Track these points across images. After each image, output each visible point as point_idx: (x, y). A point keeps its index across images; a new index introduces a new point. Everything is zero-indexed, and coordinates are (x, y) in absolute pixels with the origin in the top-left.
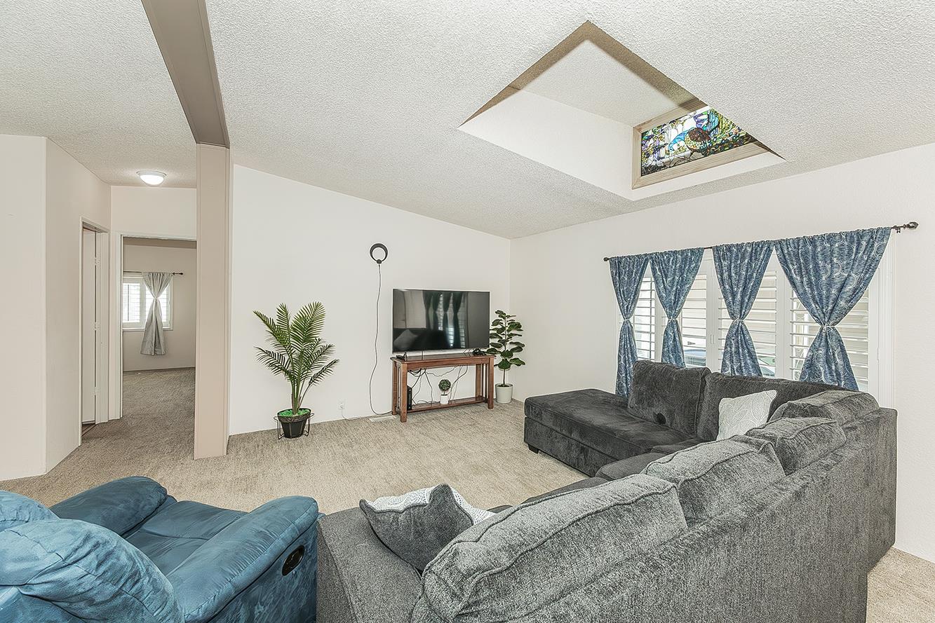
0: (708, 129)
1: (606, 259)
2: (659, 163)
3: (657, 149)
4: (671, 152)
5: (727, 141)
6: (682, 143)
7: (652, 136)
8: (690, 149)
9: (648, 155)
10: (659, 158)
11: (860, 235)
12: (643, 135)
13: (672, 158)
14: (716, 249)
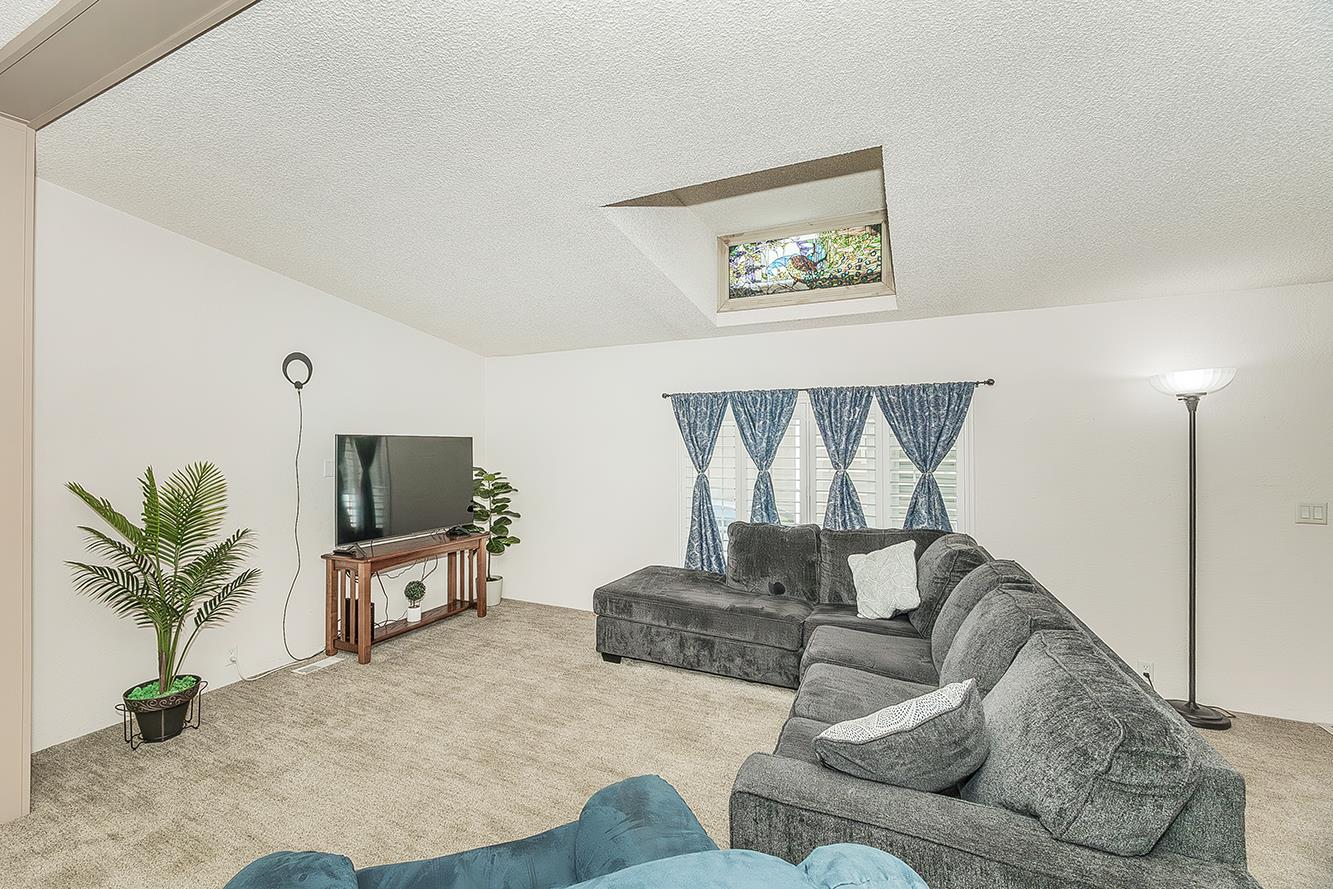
0: (814, 259)
1: (665, 396)
2: (753, 286)
3: (751, 270)
4: (770, 277)
5: (836, 277)
6: (783, 269)
7: (744, 253)
8: (793, 278)
9: (739, 275)
10: (754, 281)
11: (950, 387)
12: (731, 249)
13: (770, 284)
14: (814, 393)
